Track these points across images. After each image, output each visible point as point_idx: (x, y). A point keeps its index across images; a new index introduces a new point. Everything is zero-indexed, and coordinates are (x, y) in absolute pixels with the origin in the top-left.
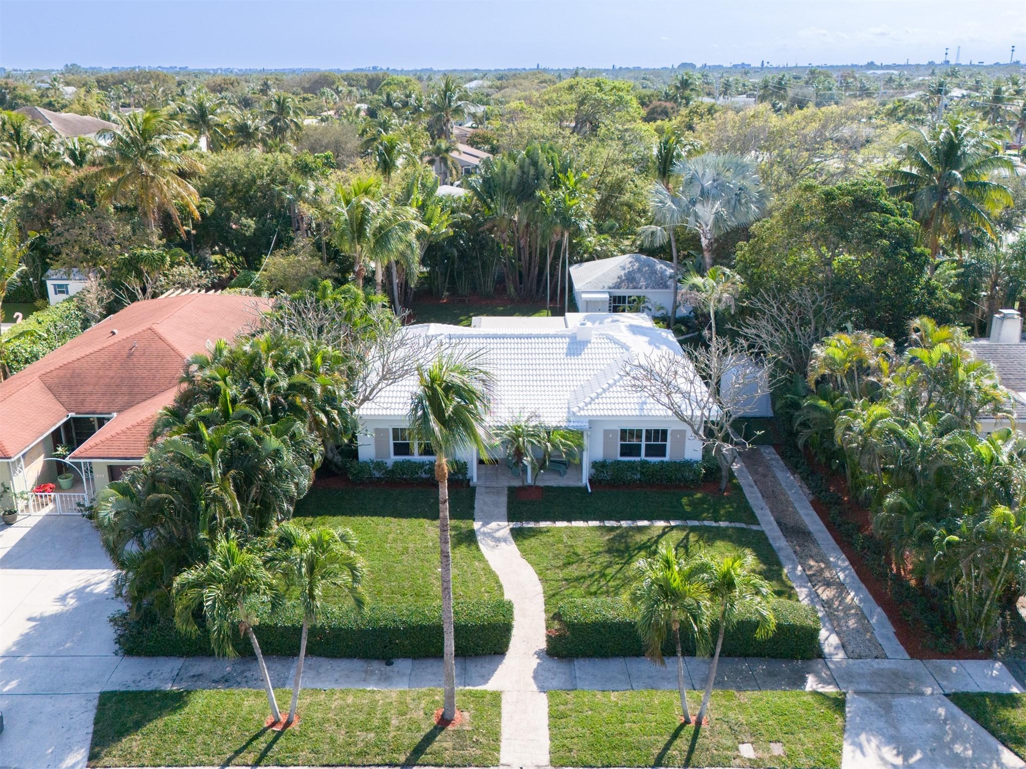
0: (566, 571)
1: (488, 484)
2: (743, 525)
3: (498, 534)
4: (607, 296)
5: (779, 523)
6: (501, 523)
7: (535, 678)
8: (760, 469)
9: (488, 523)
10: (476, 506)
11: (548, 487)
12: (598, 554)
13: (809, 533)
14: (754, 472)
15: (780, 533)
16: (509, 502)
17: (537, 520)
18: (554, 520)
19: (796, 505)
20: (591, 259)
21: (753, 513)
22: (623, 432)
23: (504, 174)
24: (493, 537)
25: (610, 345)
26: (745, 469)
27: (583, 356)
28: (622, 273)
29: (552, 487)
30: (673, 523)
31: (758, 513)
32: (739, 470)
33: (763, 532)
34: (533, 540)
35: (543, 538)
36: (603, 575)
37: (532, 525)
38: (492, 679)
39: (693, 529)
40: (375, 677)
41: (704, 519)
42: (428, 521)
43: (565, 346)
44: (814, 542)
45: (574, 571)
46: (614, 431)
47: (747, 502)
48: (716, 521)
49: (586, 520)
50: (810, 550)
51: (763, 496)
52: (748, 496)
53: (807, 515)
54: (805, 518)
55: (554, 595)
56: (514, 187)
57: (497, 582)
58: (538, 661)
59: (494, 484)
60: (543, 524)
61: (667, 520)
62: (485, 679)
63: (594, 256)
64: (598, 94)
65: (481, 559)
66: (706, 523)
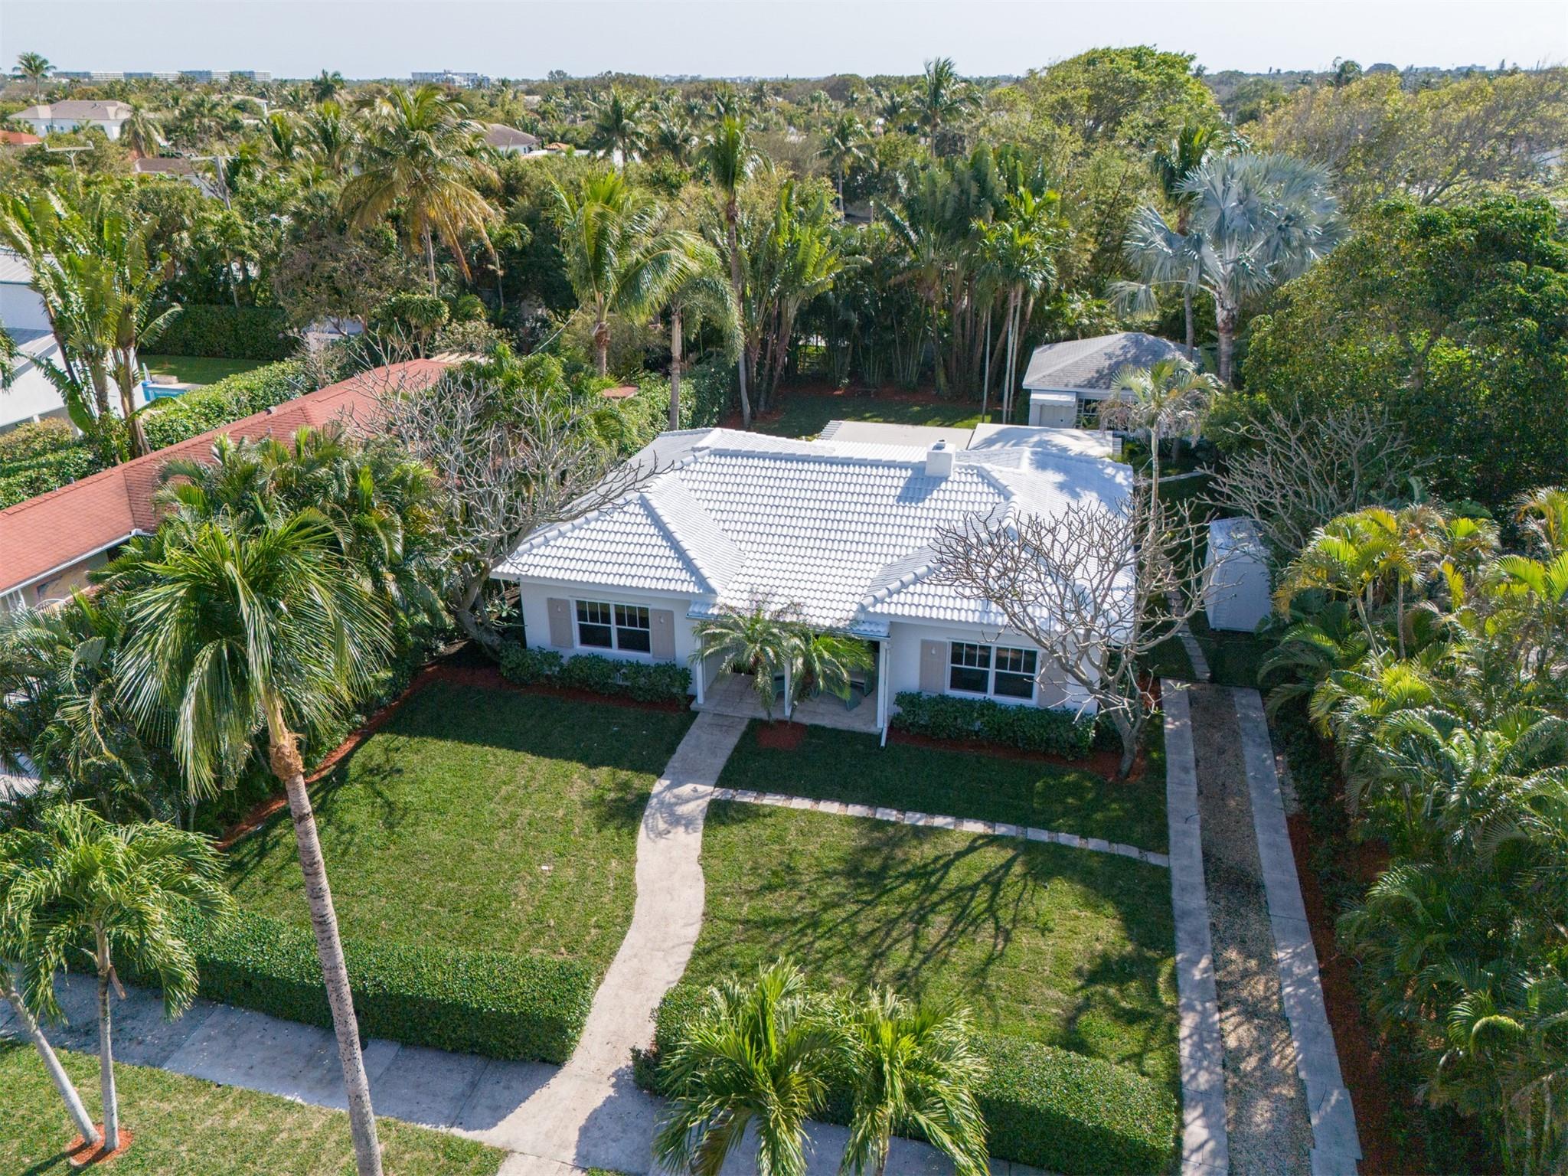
0: (758, 903)
1: (720, 709)
2: (1133, 852)
3: (682, 810)
4: (1070, 399)
5: (1207, 856)
6: (701, 788)
7: (584, 1131)
8: (1217, 737)
9: (680, 784)
10: (680, 748)
11: (816, 727)
12: (829, 875)
13: (1260, 886)
14: (1200, 741)
15: (1199, 879)
16: (737, 749)
17: (762, 791)
18: (791, 792)
19: (1257, 821)
20: (1072, 337)
21: (1166, 825)
22: (957, 647)
23: (933, 193)
24: (672, 814)
25: (980, 488)
26: (1189, 734)
27: (927, 503)
28: (1107, 363)
29: (823, 728)
30: (1001, 830)
31: (1175, 825)
32: (1178, 733)
33: (1166, 872)
34: (735, 829)
35: (754, 828)
36: (815, 924)
37: (749, 798)
38: (510, 1117)
39: (1029, 848)
40: (317, 1074)
41: (1057, 830)
42: (582, 768)
43: (902, 483)
44: (1262, 908)
45: (774, 905)
46: (940, 645)
47: (1165, 802)
48: (1083, 836)
49: (845, 801)
50: (1247, 927)
51: (1200, 793)
52: (1170, 787)
53: (1271, 845)
54: (1263, 851)
55: (708, 952)
56: (948, 215)
57: (629, 907)
58: (611, 1092)
59: (729, 711)
60: (770, 800)
61: (991, 819)
62: (498, 1113)
63: (1077, 333)
64: (1133, 71)
65: (627, 856)
66: (1063, 838)
